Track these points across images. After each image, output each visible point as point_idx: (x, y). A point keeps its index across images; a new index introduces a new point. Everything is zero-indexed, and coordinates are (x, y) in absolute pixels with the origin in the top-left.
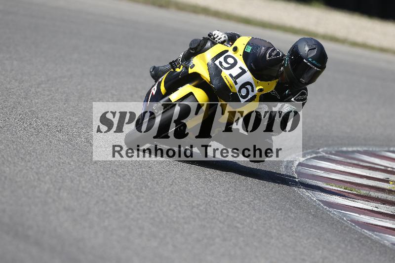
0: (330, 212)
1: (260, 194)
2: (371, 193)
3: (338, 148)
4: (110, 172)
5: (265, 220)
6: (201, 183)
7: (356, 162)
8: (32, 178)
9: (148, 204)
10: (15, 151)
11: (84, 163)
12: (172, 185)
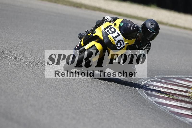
0: (160, 107)
1: (125, 98)
2: (179, 98)
3: (163, 76)
4: (53, 88)
5: (128, 111)
6: (97, 93)
7: (172, 83)
8: (15, 90)
9: (71, 103)
10: (7, 77)
11: (40, 83)
12: (83, 94)
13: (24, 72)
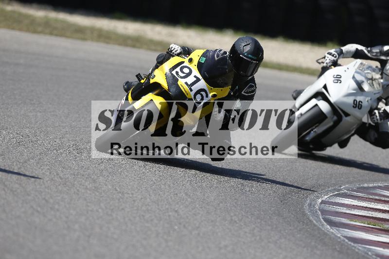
0: (355, 247)
1: (285, 233)
6: (227, 225)
7: (377, 198)
9: (177, 247)
10: (44, 201)
11: (112, 210)
12: (198, 227)
13: (78, 188)
